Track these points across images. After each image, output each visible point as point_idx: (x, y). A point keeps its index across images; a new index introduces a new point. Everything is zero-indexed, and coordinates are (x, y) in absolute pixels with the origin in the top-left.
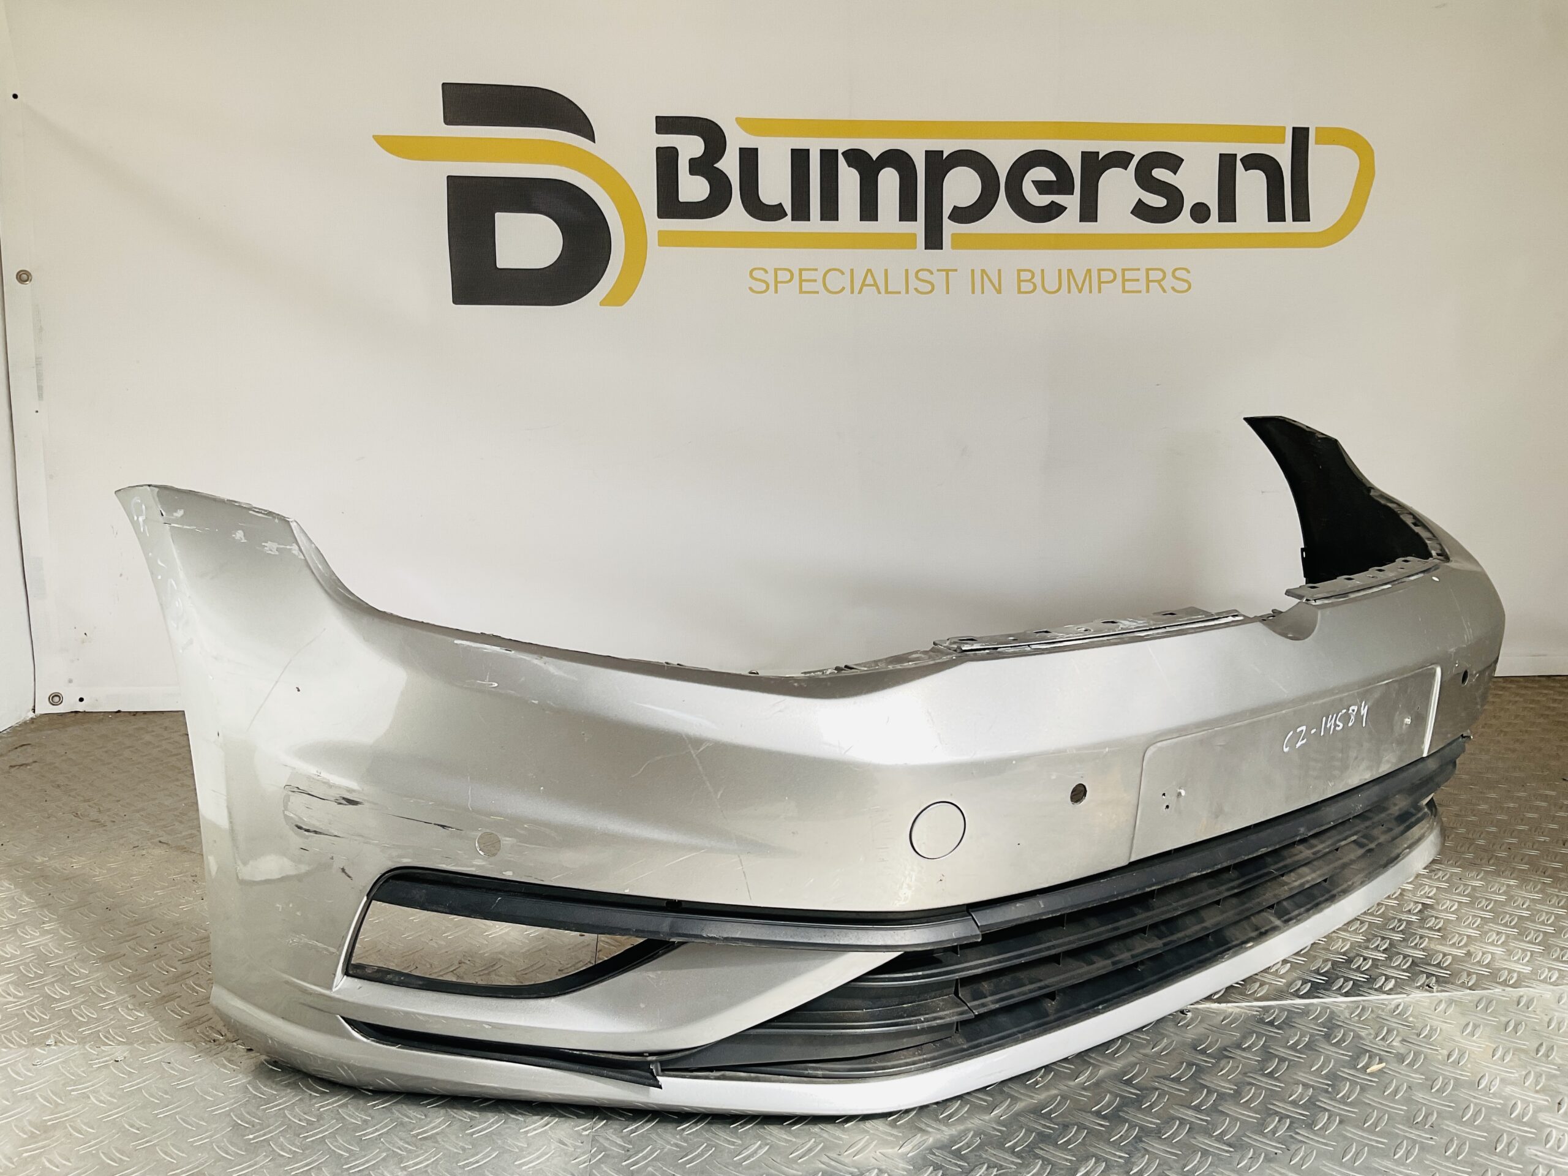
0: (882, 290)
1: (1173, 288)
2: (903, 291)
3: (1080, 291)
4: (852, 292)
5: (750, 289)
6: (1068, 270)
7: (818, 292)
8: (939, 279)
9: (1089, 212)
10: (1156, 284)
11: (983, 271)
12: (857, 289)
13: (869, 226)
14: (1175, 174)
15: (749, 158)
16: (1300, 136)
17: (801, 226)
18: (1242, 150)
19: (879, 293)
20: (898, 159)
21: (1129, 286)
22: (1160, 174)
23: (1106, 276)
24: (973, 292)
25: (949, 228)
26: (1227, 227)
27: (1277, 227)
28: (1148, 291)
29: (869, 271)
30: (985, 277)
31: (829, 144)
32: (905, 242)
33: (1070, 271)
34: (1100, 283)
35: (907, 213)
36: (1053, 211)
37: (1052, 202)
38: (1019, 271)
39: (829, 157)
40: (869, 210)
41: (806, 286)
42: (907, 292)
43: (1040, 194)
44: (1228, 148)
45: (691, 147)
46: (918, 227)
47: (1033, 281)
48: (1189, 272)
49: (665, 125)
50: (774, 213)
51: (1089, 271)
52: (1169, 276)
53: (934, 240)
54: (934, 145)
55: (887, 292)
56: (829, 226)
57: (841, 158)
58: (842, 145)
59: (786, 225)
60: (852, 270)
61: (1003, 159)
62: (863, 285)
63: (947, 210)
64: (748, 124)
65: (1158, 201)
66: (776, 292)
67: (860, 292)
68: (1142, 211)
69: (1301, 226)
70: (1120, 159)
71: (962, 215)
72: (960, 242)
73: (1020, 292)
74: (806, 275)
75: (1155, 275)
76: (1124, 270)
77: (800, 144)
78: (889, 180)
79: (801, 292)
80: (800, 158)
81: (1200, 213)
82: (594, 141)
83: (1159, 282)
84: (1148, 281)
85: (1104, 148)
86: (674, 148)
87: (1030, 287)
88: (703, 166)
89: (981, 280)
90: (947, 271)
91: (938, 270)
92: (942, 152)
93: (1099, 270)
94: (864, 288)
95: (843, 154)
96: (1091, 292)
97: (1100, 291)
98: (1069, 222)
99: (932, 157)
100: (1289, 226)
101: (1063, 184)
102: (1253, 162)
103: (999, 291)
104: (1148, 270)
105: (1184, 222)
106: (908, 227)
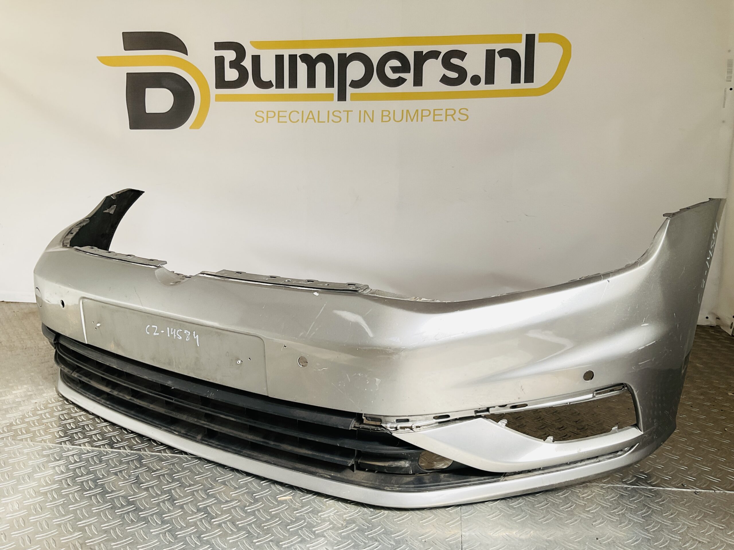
0: (317, 120)
1: (459, 119)
2: (326, 121)
3: (412, 121)
4: (302, 122)
5: (256, 120)
6: (407, 110)
7: (286, 122)
8: (344, 115)
9: (418, 81)
10: (450, 116)
11: (365, 111)
12: (304, 120)
13: (311, 90)
14: (463, 61)
15: (256, 60)
16: (530, 39)
17: (280, 91)
18: (498, 47)
19: (315, 122)
20: (325, 58)
21: (437, 118)
22: (455, 61)
23: (426, 113)
24: (360, 122)
25: (350, 91)
26: (490, 87)
27: (516, 86)
28: (446, 120)
29: (311, 112)
30: (366, 114)
31: (293, 52)
32: (328, 98)
33: (408, 111)
34: (422, 116)
35: (329, 83)
36: (400, 81)
37: (400, 77)
38: (383, 111)
39: (293, 58)
40: (311, 83)
41: (281, 119)
42: (328, 122)
43: (394, 73)
44: (491, 47)
45: (230, 55)
46: (335, 90)
47: (389, 116)
48: (467, 110)
49: (219, 46)
50: (267, 85)
51: (417, 111)
52: (457, 112)
53: (342, 96)
54: (342, 51)
55: (319, 122)
56: (293, 91)
57: (298, 59)
58: (299, 52)
59: (273, 90)
60: (303, 111)
61: (375, 56)
62: (308, 118)
63: (348, 82)
64: (256, 44)
65: (454, 75)
66: (267, 122)
67: (306, 122)
68: (445, 80)
69: (529, 85)
70: (434, 54)
71: (356, 84)
72: (355, 97)
73: (382, 121)
74: (281, 114)
75: (450, 112)
76: (434, 110)
77: (279, 52)
78: (321, 68)
79: (279, 122)
80: (279, 59)
81: (475, 80)
82: (187, 55)
83: (452, 115)
84: (446, 115)
85: (425, 49)
86: (223, 56)
87: (388, 119)
88: (236, 64)
89: (364, 116)
90: (348, 111)
91: (344, 111)
92: (346, 54)
93: (422, 110)
94: (308, 120)
95: (300, 56)
96: (417, 121)
97: (422, 121)
98: (408, 86)
99: (341, 56)
100: (522, 85)
101: (405, 67)
102: (504, 53)
103: (372, 121)
104: (447, 110)
105: (467, 85)
106: (330, 90)
